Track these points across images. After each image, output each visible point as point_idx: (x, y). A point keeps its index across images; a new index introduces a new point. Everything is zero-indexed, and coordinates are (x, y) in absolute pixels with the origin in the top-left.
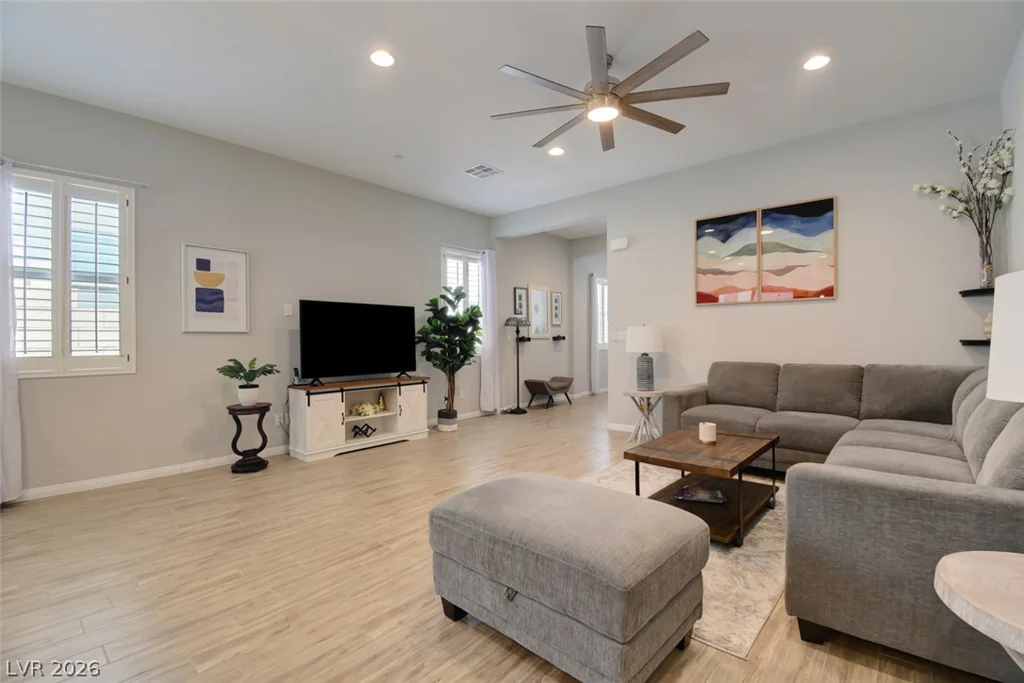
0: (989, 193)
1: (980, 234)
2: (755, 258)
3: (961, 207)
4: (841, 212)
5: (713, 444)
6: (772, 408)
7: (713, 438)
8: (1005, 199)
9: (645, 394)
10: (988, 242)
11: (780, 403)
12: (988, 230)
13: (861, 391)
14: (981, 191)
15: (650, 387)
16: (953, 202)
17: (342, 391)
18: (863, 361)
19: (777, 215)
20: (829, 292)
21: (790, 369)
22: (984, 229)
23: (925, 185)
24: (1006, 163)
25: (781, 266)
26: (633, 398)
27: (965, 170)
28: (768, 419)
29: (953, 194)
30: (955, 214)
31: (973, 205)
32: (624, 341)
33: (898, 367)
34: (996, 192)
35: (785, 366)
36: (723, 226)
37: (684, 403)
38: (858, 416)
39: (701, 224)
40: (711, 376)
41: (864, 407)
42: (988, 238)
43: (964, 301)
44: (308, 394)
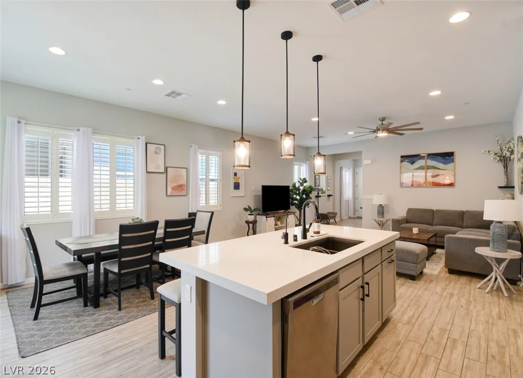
0: (507, 156)
1: (504, 168)
2: (424, 171)
3: (498, 159)
4: (457, 157)
5: (417, 234)
6: (432, 225)
7: (417, 232)
8: (512, 158)
9: (382, 219)
10: (507, 171)
11: (434, 223)
12: (507, 167)
13: (463, 219)
14: (504, 155)
15: (383, 217)
16: (495, 156)
17: (274, 216)
18: (464, 208)
19: (433, 156)
20: (451, 185)
21: (438, 211)
22: (506, 167)
23: (486, 150)
24: (512, 147)
25: (435, 174)
26: (376, 221)
27: (499, 147)
28: (430, 228)
29: (496, 154)
30: (496, 160)
31: (502, 158)
32: (372, 199)
33: (476, 211)
34: (509, 156)
35: (436, 210)
36: (411, 158)
37: (400, 222)
38: (462, 228)
39: (402, 157)
40: (407, 214)
41: (464, 224)
42: (507, 169)
43: (499, 190)
44: (266, 217)
